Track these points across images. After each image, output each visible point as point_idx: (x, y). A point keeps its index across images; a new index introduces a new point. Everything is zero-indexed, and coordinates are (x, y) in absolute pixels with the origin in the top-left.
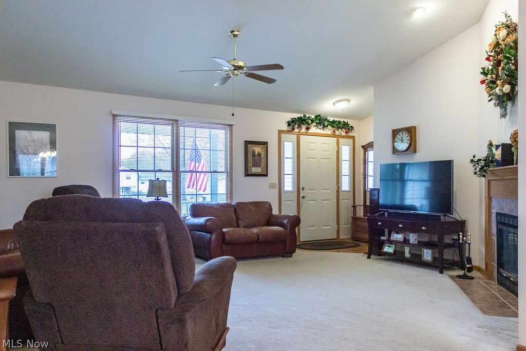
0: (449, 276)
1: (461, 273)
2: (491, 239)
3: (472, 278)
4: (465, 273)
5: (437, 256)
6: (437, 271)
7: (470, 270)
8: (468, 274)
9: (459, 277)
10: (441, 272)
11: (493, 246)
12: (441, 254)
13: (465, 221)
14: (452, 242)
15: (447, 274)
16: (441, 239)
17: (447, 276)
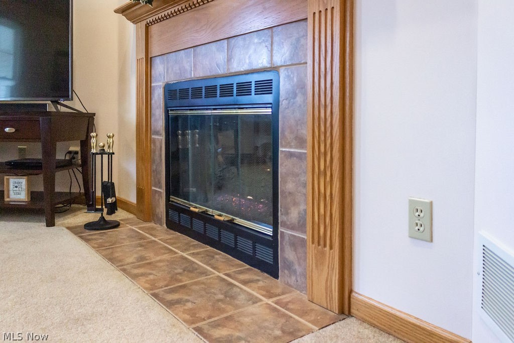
0: (68, 228)
1: (93, 217)
2: (153, 141)
3: (116, 225)
4: (102, 218)
5: (41, 188)
6: (40, 221)
7: (112, 209)
8: (108, 218)
9: (90, 226)
10: (51, 223)
11: (157, 153)
12: (50, 182)
13: (94, 114)
14: (67, 158)
15: (62, 225)
16: (49, 151)
17: (64, 228)
